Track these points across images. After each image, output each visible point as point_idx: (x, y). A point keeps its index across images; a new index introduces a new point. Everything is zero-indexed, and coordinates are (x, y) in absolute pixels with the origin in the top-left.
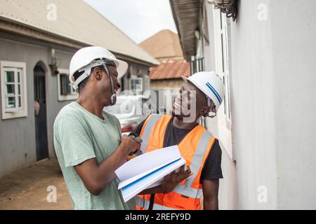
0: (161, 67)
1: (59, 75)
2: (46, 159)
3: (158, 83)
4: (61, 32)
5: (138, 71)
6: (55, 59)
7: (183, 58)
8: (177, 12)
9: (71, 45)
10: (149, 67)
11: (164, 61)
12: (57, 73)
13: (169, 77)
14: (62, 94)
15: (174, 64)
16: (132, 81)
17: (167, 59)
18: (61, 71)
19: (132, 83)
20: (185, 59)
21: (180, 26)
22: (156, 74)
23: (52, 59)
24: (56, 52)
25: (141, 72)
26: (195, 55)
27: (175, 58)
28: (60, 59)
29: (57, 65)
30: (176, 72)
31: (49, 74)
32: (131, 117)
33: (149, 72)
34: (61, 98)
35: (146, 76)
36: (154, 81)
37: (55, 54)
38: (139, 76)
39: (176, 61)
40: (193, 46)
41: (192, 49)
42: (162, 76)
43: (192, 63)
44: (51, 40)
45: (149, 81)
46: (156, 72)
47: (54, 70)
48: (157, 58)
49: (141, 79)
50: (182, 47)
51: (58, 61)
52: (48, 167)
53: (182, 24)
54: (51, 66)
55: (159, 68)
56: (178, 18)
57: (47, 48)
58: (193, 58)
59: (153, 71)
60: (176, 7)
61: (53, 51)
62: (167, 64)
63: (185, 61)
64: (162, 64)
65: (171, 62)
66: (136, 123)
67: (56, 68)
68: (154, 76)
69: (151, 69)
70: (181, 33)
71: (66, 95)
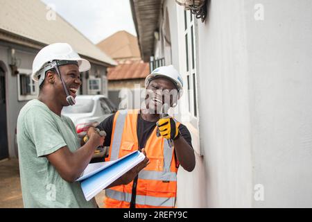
0: (119, 67)
1: (18, 76)
2: (7, 159)
3: (115, 83)
4: (20, 32)
5: (96, 72)
6: (15, 59)
7: (140, 59)
8: (137, 14)
9: (31, 45)
10: (107, 67)
11: (121, 62)
12: (16, 73)
13: (126, 77)
14: (21, 94)
15: (131, 64)
16: (90, 81)
17: (124, 60)
18: (21, 71)
19: (90, 83)
20: (142, 59)
21: (139, 27)
22: (113, 75)
23: (12, 59)
24: (16, 52)
25: (98, 72)
26: (153, 55)
27: (133, 59)
28: (20, 60)
29: (17, 65)
30: (133, 72)
31: (9, 74)
32: (91, 117)
33: (106, 72)
34: (21, 98)
35: (104, 77)
36: (111, 82)
37: (15, 54)
38: (97, 77)
39: (133, 62)
40: (150, 47)
41: (149, 50)
42: (119, 77)
43: (152, 64)
44: (11, 40)
45: (106, 82)
46: (113, 73)
47: (14, 70)
48: (115, 59)
49: (99, 79)
50: (140, 48)
51: (18, 62)
52: (9, 167)
53: (142, 25)
54: (11, 66)
55: (117, 69)
56: (138, 20)
57: (7, 48)
58: (152, 59)
59: (111, 72)
60: (136, 8)
61: (13, 51)
62: (124, 64)
63: (142, 62)
64: (120, 64)
65: (128, 62)
66: (96, 122)
67: (16, 68)
68: (111, 77)
69: (108, 69)
70: (140, 35)
71: (25, 95)
